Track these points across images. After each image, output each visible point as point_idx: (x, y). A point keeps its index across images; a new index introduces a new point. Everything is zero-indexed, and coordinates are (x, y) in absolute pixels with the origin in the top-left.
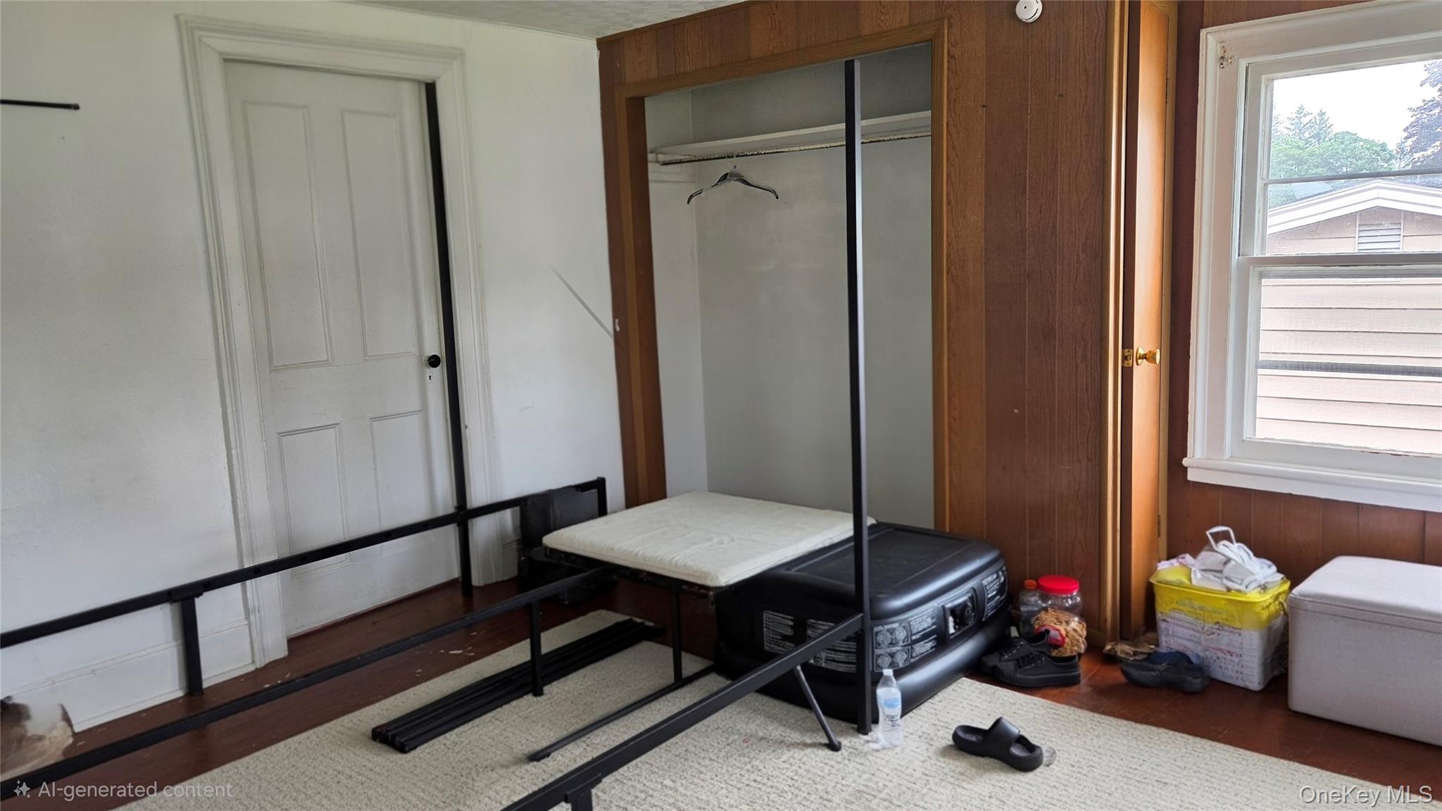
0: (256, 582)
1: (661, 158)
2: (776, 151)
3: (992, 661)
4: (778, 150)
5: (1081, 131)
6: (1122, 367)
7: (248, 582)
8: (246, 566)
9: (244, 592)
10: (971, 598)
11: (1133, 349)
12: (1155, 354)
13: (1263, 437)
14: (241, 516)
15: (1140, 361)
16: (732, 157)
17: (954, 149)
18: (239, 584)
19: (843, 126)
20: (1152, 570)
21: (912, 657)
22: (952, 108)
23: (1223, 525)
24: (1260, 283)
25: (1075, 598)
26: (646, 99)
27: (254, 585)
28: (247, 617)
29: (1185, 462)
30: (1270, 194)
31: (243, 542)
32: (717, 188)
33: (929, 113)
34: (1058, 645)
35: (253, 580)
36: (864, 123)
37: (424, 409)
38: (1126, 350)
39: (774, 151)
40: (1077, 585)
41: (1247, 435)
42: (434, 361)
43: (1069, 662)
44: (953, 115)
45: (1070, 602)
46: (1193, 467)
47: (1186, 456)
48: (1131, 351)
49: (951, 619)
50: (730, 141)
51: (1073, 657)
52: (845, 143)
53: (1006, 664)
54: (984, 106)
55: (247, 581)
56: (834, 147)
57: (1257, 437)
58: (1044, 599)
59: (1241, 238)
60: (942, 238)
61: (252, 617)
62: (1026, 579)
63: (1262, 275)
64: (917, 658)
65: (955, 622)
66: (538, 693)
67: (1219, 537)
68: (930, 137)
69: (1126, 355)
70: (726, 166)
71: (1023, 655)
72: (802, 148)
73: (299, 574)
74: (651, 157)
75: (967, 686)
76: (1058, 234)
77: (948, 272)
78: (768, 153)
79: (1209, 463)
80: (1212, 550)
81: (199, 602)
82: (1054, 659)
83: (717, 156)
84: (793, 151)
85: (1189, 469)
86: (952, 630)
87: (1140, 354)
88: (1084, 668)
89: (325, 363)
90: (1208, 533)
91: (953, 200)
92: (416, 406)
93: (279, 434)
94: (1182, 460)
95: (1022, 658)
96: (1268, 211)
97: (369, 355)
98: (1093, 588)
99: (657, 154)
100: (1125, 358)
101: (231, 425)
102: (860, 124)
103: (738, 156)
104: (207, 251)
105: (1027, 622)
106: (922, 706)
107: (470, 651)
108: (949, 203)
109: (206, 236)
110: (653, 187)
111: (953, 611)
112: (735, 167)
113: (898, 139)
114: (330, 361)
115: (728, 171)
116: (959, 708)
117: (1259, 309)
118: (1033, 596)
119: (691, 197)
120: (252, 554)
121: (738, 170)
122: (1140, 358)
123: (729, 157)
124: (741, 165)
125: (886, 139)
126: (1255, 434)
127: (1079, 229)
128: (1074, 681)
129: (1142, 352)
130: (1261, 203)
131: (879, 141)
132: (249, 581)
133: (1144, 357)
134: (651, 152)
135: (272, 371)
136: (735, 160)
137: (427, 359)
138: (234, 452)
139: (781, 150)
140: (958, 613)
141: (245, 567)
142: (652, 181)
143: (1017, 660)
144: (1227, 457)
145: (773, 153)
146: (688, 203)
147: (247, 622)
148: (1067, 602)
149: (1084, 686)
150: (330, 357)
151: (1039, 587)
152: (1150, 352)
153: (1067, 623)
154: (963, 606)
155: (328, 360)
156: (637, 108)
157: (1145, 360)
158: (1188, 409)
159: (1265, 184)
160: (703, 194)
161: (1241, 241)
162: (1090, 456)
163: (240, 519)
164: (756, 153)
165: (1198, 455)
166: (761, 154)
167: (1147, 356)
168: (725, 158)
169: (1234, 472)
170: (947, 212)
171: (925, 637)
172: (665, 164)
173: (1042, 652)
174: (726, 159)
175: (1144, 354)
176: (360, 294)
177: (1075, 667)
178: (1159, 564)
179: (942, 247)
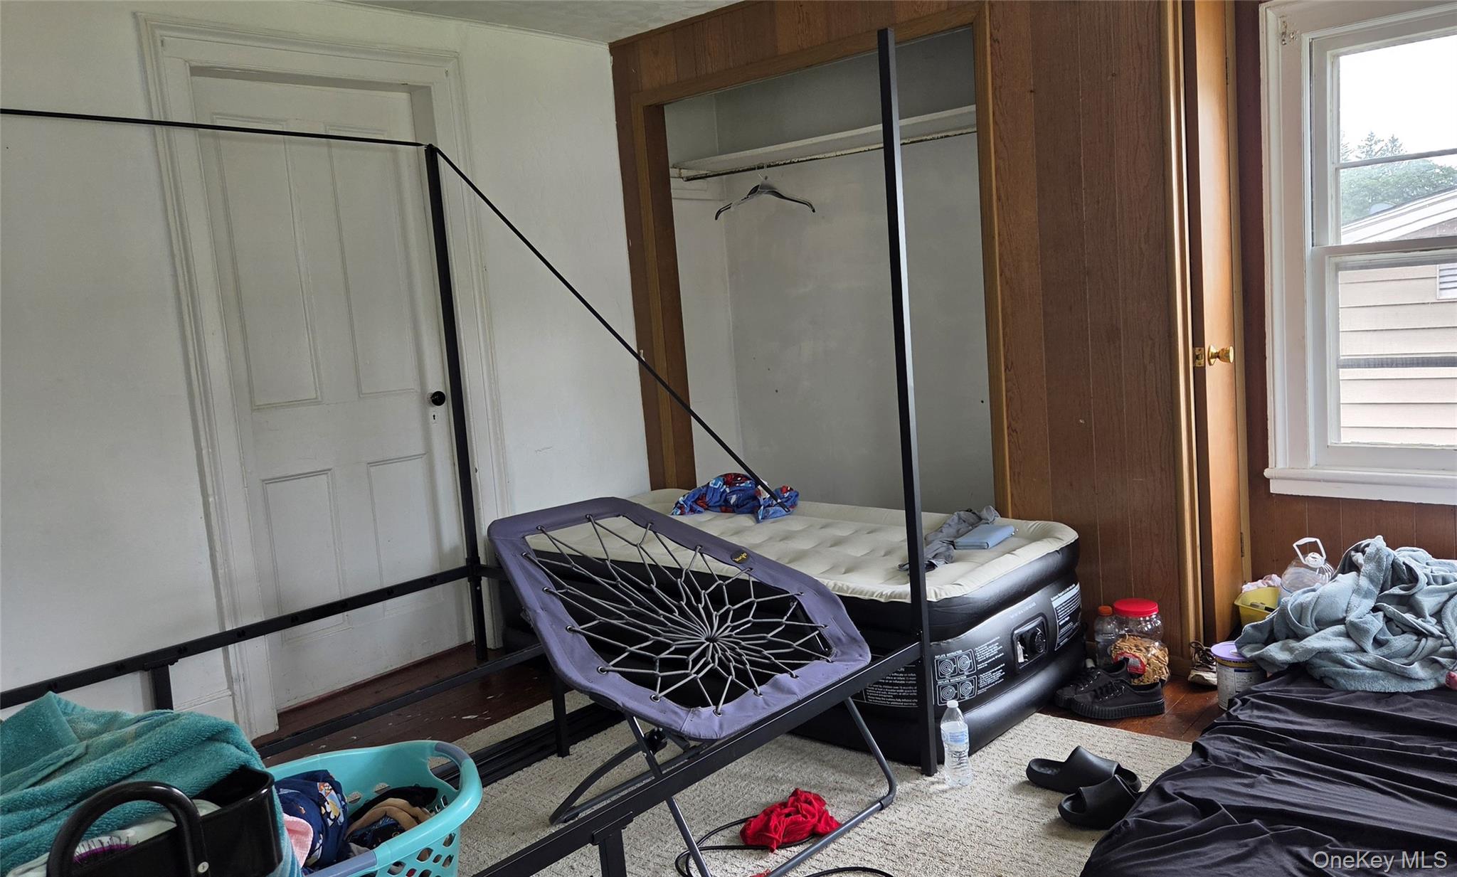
0: (239, 645)
1: (685, 173)
2: (810, 158)
3: (1068, 693)
4: (813, 157)
5: (1137, 111)
6: (1194, 368)
7: (231, 647)
8: (228, 628)
9: (226, 658)
10: (1041, 625)
11: (1204, 347)
12: (1228, 352)
13: (1349, 442)
14: (220, 572)
15: (1212, 361)
16: (763, 168)
17: (1002, 140)
18: (221, 649)
19: (880, 127)
20: (1237, 593)
21: (979, 688)
22: (998, 96)
23: (1310, 536)
24: (1337, 276)
25: (1153, 621)
26: (665, 107)
27: (237, 649)
28: (230, 687)
29: (1267, 473)
30: (1342, 180)
31: (224, 601)
32: (748, 201)
33: (973, 108)
34: (1139, 674)
35: (236, 644)
36: (905, 122)
37: (428, 452)
38: (1197, 349)
39: (808, 158)
40: (1157, 607)
41: (1331, 440)
42: (438, 399)
43: (1152, 689)
44: (999, 103)
45: (1149, 627)
46: (1276, 478)
47: (1268, 467)
48: (1203, 349)
49: (1020, 648)
50: (760, 151)
51: (1155, 685)
52: (882, 145)
53: (1082, 695)
54: (1031, 91)
55: (229, 646)
56: (872, 150)
57: (1342, 442)
58: (1121, 624)
59: (1314, 228)
60: (994, 237)
61: (236, 687)
62: (1101, 605)
63: (1338, 268)
64: (985, 690)
65: (1024, 652)
66: (563, 753)
67: (1306, 549)
68: (976, 134)
69: (1197, 354)
70: (758, 178)
71: (1101, 685)
72: (838, 153)
73: (289, 639)
74: (673, 172)
75: (1040, 721)
76: (1117, 225)
77: (1001, 275)
78: (801, 161)
79: (1292, 473)
80: (1300, 565)
81: (173, 670)
82: (1133, 687)
83: (746, 168)
84: (829, 157)
85: (1271, 481)
86: (1021, 659)
87: (1212, 354)
88: (1168, 697)
89: (315, 402)
90: (1294, 545)
91: (1003, 196)
92: (418, 448)
93: (263, 481)
94: (1263, 471)
95: (1100, 688)
96: (1342, 227)
97: (363, 392)
98: (1173, 609)
99: (680, 169)
100: (1196, 357)
101: (207, 470)
102: (897, 124)
103: (769, 166)
104: (175, 275)
105: (1104, 653)
106: (991, 745)
107: (486, 715)
108: (999, 199)
109: (172, 256)
110: (676, 205)
111: (1022, 638)
112: (766, 178)
113: (942, 137)
114: (320, 399)
115: (759, 183)
116: (1033, 744)
117: (1337, 308)
118: (1109, 624)
119: (719, 212)
120: (235, 615)
121: (771, 181)
122: (1212, 357)
123: (759, 168)
124: (774, 177)
125: (928, 138)
126: (1340, 440)
127: (1140, 218)
128: (1158, 710)
129: (1213, 350)
130: (1334, 190)
131: (922, 141)
132: (232, 645)
133: (1217, 356)
134: (674, 167)
135: (253, 410)
136: (766, 170)
137: (430, 396)
138: (211, 499)
139: (815, 157)
140: (1028, 641)
141: (227, 630)
142: (675, 199)
143: (1095, 691)
144: (1311, 466)
145: (807, 160)
146: (716, 219)
147: (230, 693)
148: (1146, 626)
149: (1168, 715)
150: (319, 394)
151: (1116, 611)
152: (1223, 350)
153: (1147, 649)
154: (1033, 633)
155: (316, 398)
156: (655, 115)
157: (1218, 359)
158: (1267, 416)
159: (1336, 169)
160: (732, 209)
161: (1314, 231)
162: (1163, 466)
163: (220, 576)
164: (789, 161)
165: (1280, 465)
166: (794, 162)
167: (1220, 355)
168: (754, 169)
169: (1319, 481)
170: (998, 209)
171: (991, 666)
172: (689, 179)
173: (1122, 681)
174: (757, 171)
175: (1217, 353)
176: (352, 326)
177: (1157, 694)
178: (1244, 586)
179: (993, 246)
